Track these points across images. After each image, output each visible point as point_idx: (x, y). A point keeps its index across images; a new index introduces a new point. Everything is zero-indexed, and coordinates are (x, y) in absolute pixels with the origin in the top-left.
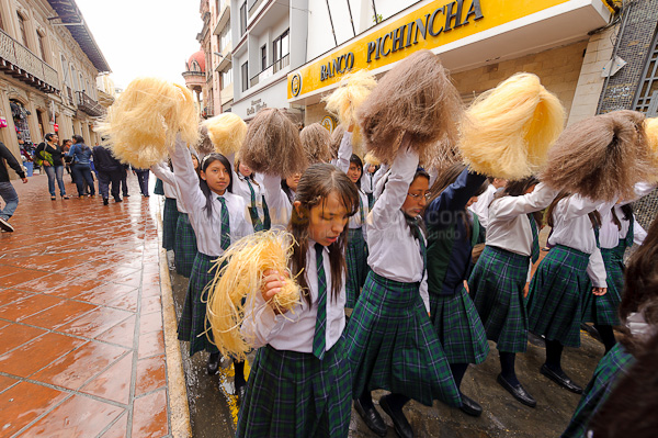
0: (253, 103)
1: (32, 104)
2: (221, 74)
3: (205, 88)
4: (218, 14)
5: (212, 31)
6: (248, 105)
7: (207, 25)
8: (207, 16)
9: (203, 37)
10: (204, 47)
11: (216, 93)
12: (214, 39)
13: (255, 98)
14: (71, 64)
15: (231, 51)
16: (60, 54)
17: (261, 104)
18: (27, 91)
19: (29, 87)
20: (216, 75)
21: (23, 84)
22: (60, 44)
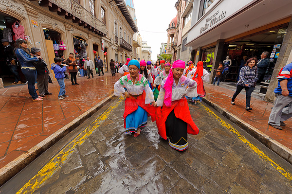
1: (91, 41)
14: (120, 27)
16: (114, 21)
18: (88, 34)
19: (90, 32)
21: (86, 30)
22: (115, 17)
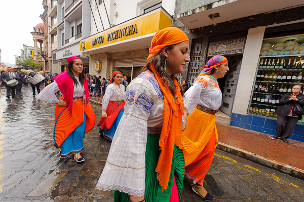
0: (66, 52)
2: (52, 36)
3: (44, 41)
4: (52, 7)
5: (48, 15)
6: (64, 52)
7: (46, 11)
8: (46, 7)
9: (43, 17)
10: (44, 21)
11: (49, 45)
12: (49, 19)
13: (67, 49)
15: (57, 26)
17: (70, 52)
20: (49, 36)
